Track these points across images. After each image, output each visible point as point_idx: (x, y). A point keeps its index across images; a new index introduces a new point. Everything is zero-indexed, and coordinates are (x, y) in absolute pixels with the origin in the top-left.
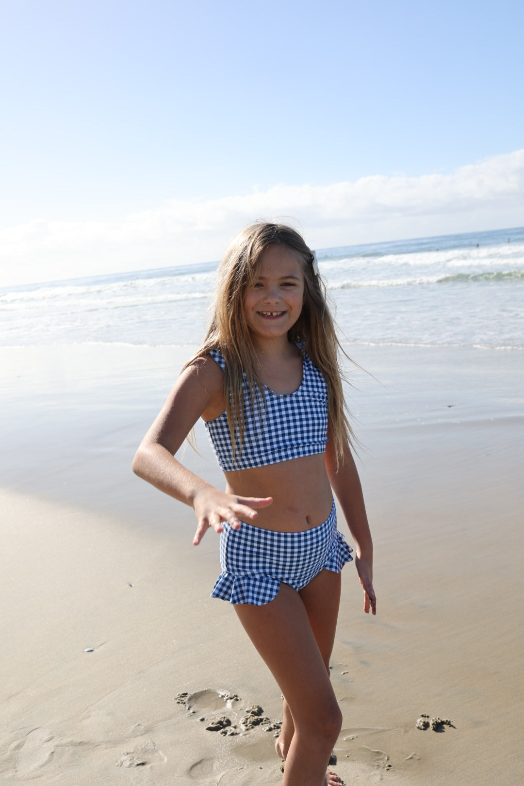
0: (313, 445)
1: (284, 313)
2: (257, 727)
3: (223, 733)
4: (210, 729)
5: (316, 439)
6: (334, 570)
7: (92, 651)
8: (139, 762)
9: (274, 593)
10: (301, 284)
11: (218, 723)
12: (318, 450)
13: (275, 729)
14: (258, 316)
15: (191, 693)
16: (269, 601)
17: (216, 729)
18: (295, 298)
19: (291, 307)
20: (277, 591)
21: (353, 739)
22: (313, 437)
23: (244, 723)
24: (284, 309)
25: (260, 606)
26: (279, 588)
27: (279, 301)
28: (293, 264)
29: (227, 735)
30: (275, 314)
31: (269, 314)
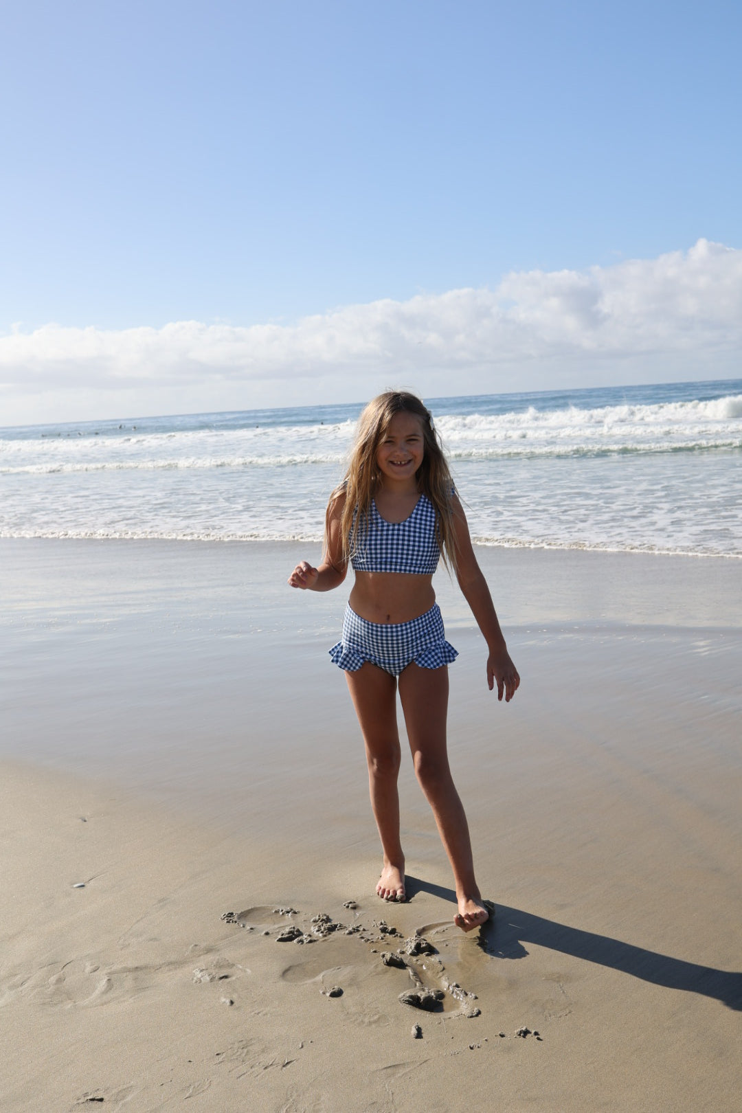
1: (410, 461)
2: (334, 933)
3: (299, 942)
4: (280, 940)
7: (83, 886)
8: (222, 975)
10: (421, 439)
11: (289, 934)
13: (354, 932)
14: (390, 464)
15: (237, 911)
17: (290, 939)
18: (418, 450)
19: (415, 457)
21: (444, 931)
23: (318, 931)
24: (409, 458)
27: (406, 453)
28: (415, 424)
29: (304, 944)
30: (403, 463)
31: (399, 463)
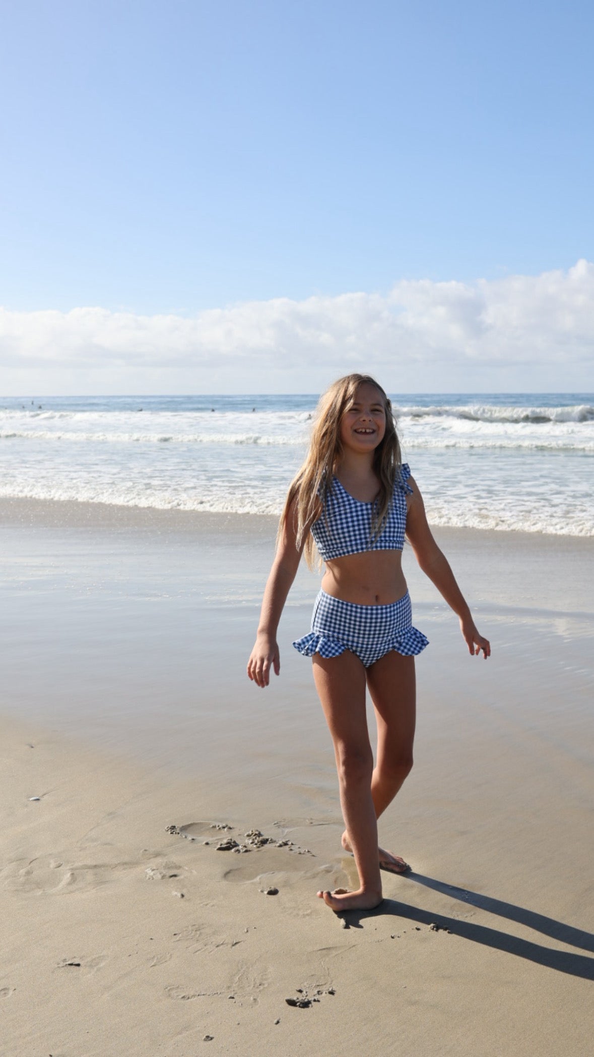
0: (393, 543)
1: (374, 431)
2: (265, 845)
3: (236, 851)
4: (220, 849)
5: (395, 539)
6: (400, 652)
7: (38, 799)
8: (171, 874)
9: (337, 654)
11: (227, 844)
12: (396, 547)
13: (284, 845)
15: (178, 825)
16: (331, 657)
17: (228, 849)
18: (382, 421)
20: (340, 653)
22: (393, 537)
23: (252, 843)
25: (323, 658)
26: (342, 652)
29: (241, 853)
